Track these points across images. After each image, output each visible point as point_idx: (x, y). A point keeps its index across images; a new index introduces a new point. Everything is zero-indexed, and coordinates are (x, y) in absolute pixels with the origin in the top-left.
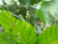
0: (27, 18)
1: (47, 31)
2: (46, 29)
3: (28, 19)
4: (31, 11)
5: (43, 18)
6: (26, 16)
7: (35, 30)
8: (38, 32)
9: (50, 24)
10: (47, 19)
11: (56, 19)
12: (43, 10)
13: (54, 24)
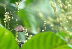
0: (5, 22)
1: (33, 41)
2: (32, 37)
3: (7, 23)
4: (11, 12)
5: (28, 21)
6: (4, 20)
7: (16, 39)
8: (20, 41)
9: (38, 30)
10: (33, 22)
11: (45, 23)
12: (28, 10)
13: (43, 31)
